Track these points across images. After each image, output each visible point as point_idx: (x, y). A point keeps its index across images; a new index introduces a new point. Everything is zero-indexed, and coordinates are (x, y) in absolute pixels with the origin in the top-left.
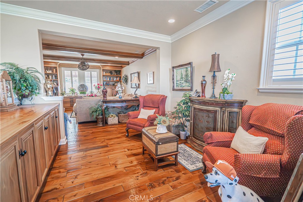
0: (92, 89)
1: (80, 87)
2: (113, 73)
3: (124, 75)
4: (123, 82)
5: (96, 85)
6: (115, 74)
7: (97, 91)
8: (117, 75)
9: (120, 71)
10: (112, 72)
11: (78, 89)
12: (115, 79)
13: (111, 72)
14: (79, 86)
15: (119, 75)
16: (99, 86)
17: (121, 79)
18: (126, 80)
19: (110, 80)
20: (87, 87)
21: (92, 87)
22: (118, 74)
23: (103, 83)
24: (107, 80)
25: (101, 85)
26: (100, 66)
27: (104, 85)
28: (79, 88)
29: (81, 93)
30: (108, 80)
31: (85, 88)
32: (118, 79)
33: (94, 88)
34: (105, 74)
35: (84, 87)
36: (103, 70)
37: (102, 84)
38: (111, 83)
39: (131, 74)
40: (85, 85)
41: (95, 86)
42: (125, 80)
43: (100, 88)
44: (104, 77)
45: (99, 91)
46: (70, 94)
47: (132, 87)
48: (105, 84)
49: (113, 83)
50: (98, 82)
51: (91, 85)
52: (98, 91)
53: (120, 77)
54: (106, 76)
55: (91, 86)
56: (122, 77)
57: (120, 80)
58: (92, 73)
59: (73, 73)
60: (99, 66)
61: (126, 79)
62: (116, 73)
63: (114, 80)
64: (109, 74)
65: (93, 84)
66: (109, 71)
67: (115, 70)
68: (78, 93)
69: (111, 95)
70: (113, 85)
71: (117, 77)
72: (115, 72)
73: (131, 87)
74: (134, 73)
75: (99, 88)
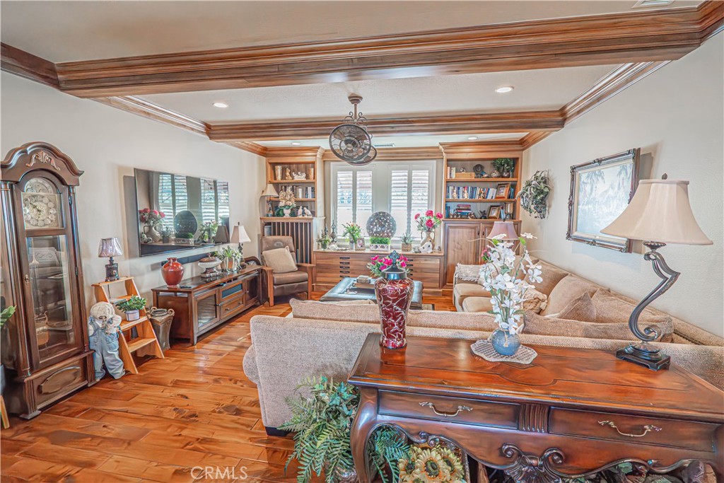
0: (409, 227)
1: (374, 221)
2: (488, 168)
3: (530, 177)
4: (526, 208)
5: (423, 215)
6: (495, 174)
7: (425, 235)
8: (503, 177)
9: (515, 160)
10: (482, 167)
11: (368, 228)
12: (492, 193)
13: (478, 169)
14: (370, 218)
15: (509, 177)
16: (430, 221)
17: (515, 193)
18: (542, 198)
19: (472, 197)
20: (392, 220)
21: (409, 222)
22: (505, 175)
23: (447, 208)
24: (461, 198)
25: (439, 216)
26: (441, 147)
27: (448, 216)
28: (370, 223)
29: (373, 242)
30: (466, 196)
31: (389, 224)
32: (504, 192)
33: (414, 224)
34: (454, 176)
35: (386, 222)
36: (448, 160)
37: (443, 212)
38: (477, 208)
39: (573, 169)
40: (388, 215)
41: (419, 219)
42: (535, 197)
43: (434, 227)
44: (451, 188)
45: (432, 235)
46: (344, 240)
47: (575, 234)
48: (452, 212)
49: (485, 207)
50: (429, 205)
51: (409, 215)
52: (428, 236)
53: (514, 186)
54: (459, 184)
55: (409, 219)
56: (523, 185)
57: (511, 196)
58: (414, 173)
59: (358, 179)
60: (438, 148)
61: (542, 192)
62: (498, 169)
63: (489, 198)
64: (471, 176)
65: (413, 214)
66: (470, 165)
67: (495, 159)
68: (365, 238)
69: (471, 258)
70: (484, 215)
71: (500, 186)
72: (494, 165)
73: (569, 236)
74: (600, 161)
75: (430, 225)
